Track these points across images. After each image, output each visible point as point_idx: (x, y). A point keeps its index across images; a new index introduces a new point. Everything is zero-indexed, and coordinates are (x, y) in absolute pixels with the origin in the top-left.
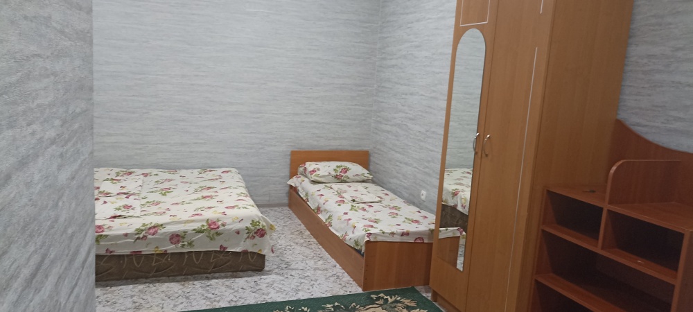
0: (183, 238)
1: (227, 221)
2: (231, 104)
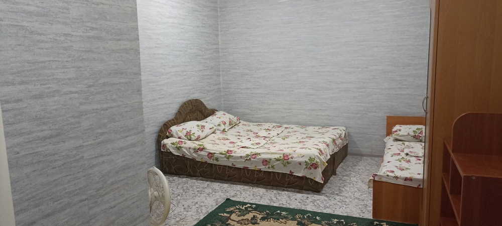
0: (269, 163)
1: (295, 156)
2: (343, 83)
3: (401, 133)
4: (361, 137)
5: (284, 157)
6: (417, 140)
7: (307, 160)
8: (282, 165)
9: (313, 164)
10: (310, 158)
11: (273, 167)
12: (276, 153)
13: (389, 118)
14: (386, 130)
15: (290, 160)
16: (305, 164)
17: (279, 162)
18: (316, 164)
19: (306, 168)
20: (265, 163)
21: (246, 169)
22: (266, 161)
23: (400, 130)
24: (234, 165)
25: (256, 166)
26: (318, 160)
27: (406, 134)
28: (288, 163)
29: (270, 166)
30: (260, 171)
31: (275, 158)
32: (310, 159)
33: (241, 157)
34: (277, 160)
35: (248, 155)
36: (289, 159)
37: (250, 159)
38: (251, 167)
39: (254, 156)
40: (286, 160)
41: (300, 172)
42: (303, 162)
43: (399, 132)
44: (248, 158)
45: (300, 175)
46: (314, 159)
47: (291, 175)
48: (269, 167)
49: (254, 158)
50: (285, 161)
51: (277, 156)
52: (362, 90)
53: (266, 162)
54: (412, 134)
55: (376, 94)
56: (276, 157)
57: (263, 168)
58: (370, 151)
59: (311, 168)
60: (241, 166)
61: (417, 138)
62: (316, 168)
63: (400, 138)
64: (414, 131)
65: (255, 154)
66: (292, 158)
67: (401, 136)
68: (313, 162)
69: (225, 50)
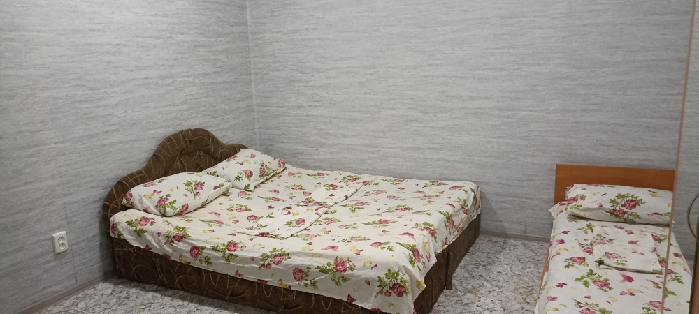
0: (307, 275)
1: (358, 264)
2: (472, 98)
3: (585, 204)
4: (506, 202)
5: (337, 265)
6: (617, 219)
7: (383, 276)
8: (332, 283)
9: (395, 285)
10: (389, 270)
11: (313, 284)
12: (321, 256)
13: (560, 168)
14: (553, 191)
15: (349, 272)
16: (378, 284)
17: (326, 275)
18: (400, 286)
19: (381, 292)
20: (299, 275)
21: (261, 283)
22: (301, 271)
23: (583, 198)
24: (240, 275)
25: (281, 280)
26: (406, 277)
27: (596, 206)
28: (344, 279)
29: (308, 282)
30: (289, 290)
31: (318, 267)
32: (390, 274)
33: (253, 259)
34: (323, 271)
35: (265, 257)
36: (345, 270)
37: (269, 264)
38: (273, 282)
39: (277, 260)
40: (339, 270)
41: (367, 300)
42: (374, 280)
43: (580, 202)
44: (266, 262)
45: (368, 306)
46: (398, 274)
47: (350, 303)
48: (306, 285)
49: (278, 264)
50: (338, 274)
51: (322, 262)
52: (509, 113)
53: (300, 273)
54: (608, 206)
55: (536, 122)
56: (321, 265)
57: (295, 285)
58: (523, 228)
59: (390, 293)
60: (253, 278)
61: (618, 216)
62: (400, 294)
63: (582, 214)
64: (612, 201)
65: (280, 255)
66: (352, 269)
67: (584, 210)
68: (395, 281)
69: (259, 36)
